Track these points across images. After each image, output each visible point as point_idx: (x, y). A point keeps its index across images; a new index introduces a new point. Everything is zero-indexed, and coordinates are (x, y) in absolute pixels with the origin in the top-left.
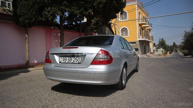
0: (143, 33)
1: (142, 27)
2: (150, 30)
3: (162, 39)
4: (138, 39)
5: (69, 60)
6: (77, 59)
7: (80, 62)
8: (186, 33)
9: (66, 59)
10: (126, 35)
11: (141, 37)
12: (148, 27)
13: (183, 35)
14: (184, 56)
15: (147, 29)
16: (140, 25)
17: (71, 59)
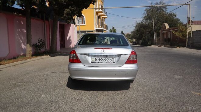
0: (99, 22)
1: (99, 15)
2: (104, 18)
3: (113, 27)
4: (95, 28)
5: (102, 60)
6: (111, 59)
7: (114, 62)
8: (137, 23)
9: (99, 59)
10: (82, 23)
11: (97, 26)
12: (104, 15)
13: (135, 26)
14: (133, 45)
15: (103, 18)
16: (97, 13)
17: (105, 59)
